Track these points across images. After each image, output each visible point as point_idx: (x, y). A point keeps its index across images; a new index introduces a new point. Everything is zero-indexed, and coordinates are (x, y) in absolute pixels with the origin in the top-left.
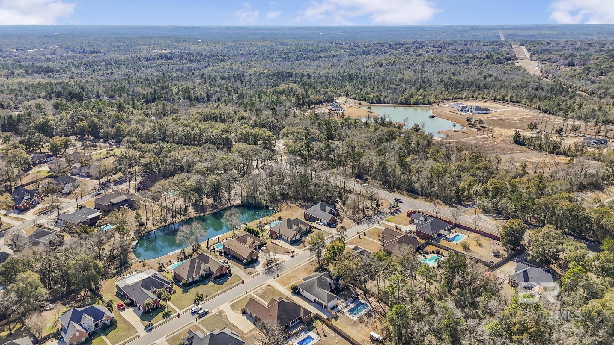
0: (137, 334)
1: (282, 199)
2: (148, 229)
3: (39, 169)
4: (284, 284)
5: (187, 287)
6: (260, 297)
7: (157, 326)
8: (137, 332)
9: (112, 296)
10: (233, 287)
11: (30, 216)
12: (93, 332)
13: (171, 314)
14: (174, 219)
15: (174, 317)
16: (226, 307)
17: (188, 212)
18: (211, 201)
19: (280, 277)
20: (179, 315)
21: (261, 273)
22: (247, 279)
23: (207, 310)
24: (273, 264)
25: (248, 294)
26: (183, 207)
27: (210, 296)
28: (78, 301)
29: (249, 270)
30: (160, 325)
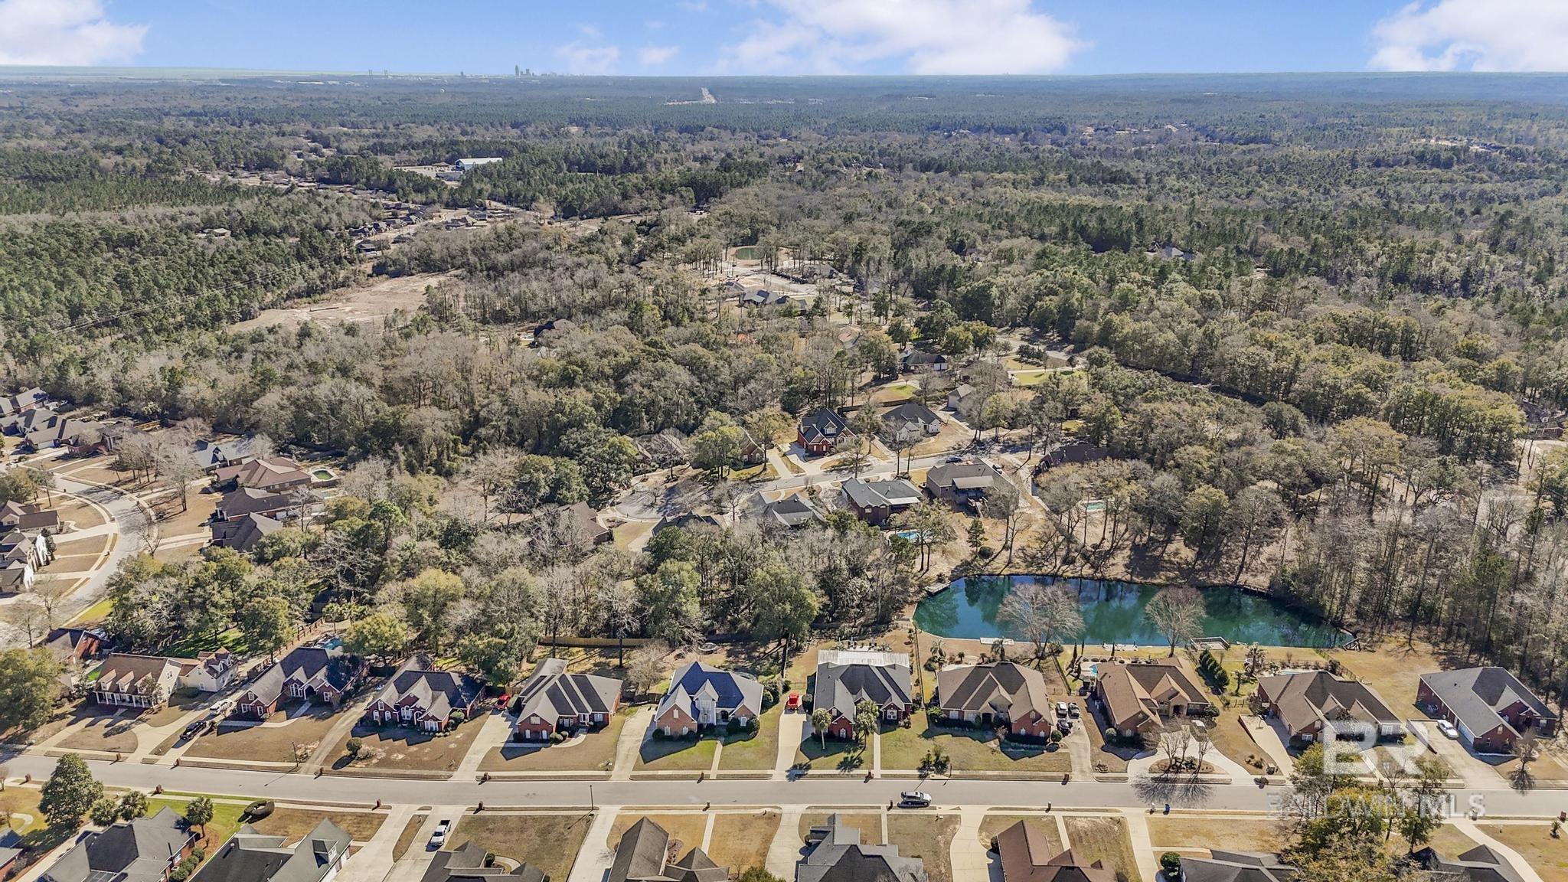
0: (769, 772)
2: (989, 569)
3: (902, 384)
4: (1159, 836)
5: (940, 724)
6: (1070, 835)
7: (813, 777)
8: (773, 768)
9: (802, 676)
10: (1032, 779)
11: (814, 468)
12: (711, 726)
13: (857, 767)
14: (1064, 568)
15: (859, 776)
16: (972, 816)
17: (1111, 561)
18: (1188, 554)
19: (1169, 816)
20: (869, 777)
21: (1131, 781)
22: (1083, 777)
23: (927, 797)
24: (1185, 775)
25: (1051, 813)
26: (1107, 545)
27: (965, 773)
29: (1111, 760)
30: (820, 776)
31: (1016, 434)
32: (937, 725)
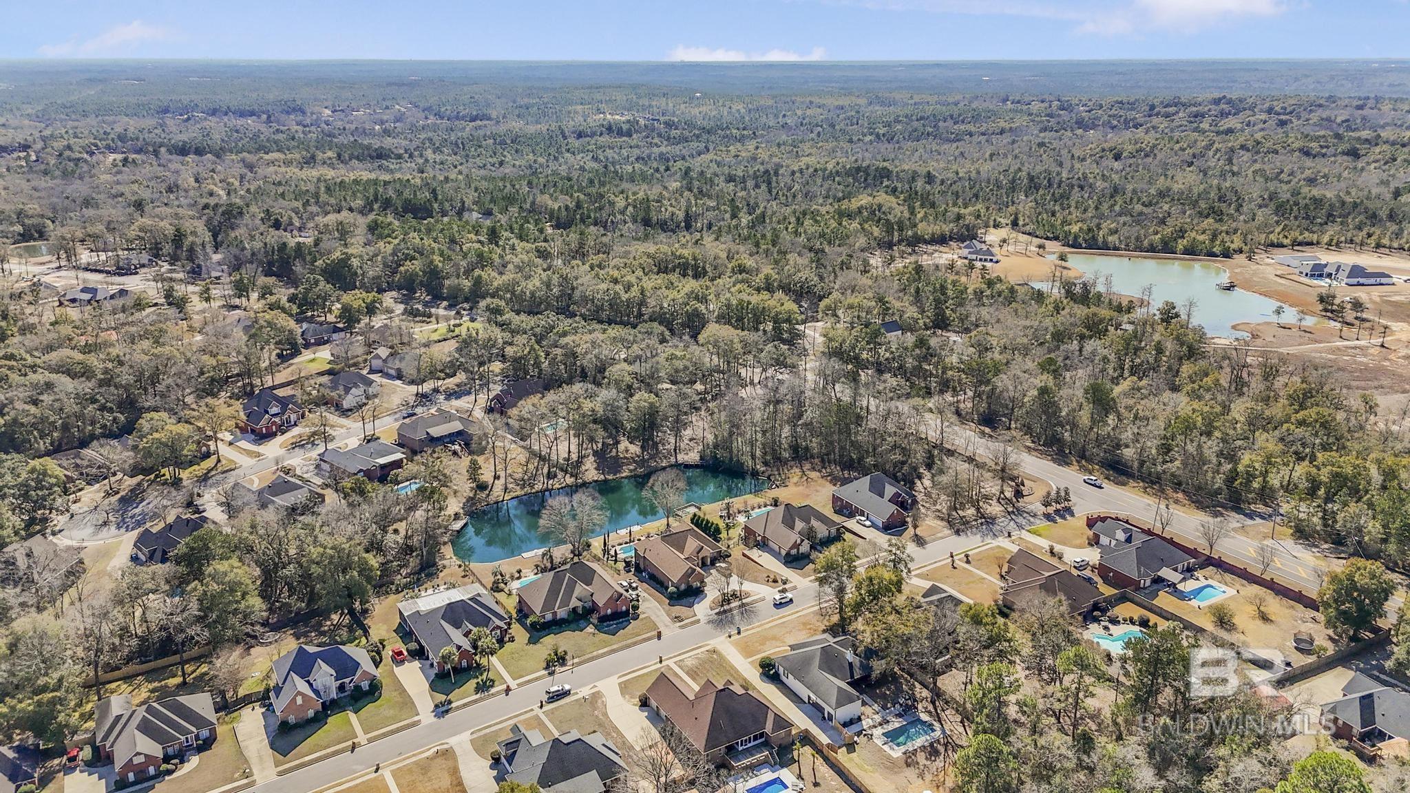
0: (416, 718)
1: (793, 459)
2: (492, 499)
3: (312, 356)
4: (747, 651)
5: (538, 630)
6: (687, 673)
7: (458, 708)
8: (418, 714)
9: (388, 631)
10: (635, 644)
11: (274, 449)
12: (333, 701)
13: (492, 686)
14: (551, 482)
15: (498, 693)
16: (609, 687)
17: (584, 468)
18: (635, 449)
19: (743, 634)
20: (508, 690)
21: (703, 620)
22: (670, 630)
23: (567, 687)
24: (735, 604)
25: (664, 663)
26: (574, 457)
27: (583, 658)
28: (323, 634)
29: (678, 610)
30: (465, 705)
31: (451, 382)
32: (538, 631)
